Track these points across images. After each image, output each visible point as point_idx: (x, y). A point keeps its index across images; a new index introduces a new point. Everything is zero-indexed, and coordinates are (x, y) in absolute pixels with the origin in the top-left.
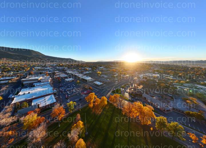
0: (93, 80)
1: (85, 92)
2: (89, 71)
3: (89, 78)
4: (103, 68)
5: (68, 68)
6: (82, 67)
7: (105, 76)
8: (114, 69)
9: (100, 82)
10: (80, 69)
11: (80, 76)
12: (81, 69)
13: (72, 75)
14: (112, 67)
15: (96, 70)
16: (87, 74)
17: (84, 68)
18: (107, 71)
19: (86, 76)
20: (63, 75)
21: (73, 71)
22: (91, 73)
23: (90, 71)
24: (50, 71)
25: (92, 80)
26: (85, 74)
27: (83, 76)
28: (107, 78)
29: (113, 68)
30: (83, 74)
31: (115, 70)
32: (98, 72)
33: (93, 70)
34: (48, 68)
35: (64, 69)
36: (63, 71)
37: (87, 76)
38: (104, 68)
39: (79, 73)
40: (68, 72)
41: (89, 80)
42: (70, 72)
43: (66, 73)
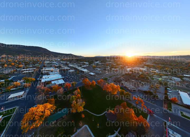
1: (82, 79)
3: (85, 70)
5: (70, 62)
7: (99, 69)
9: (94, 73)
11: (79, 68)
13: (73, 67)
16: (84, 67)
17: (82, 63)
19: (83, 69)
20: (66, 68)
21: (74, 65)
22: (88, 66)
23: (87, 65)
24: (56, 65)
26: (83, 68)
27: (81, 68)
28: (100, 71)
30: (82, 67)
32: (93, 66)
34: (55, 62)
35: (67, 63)
36: (66, 65)
39: (79, 66)
42: (71, 66)
43: (69, 67)
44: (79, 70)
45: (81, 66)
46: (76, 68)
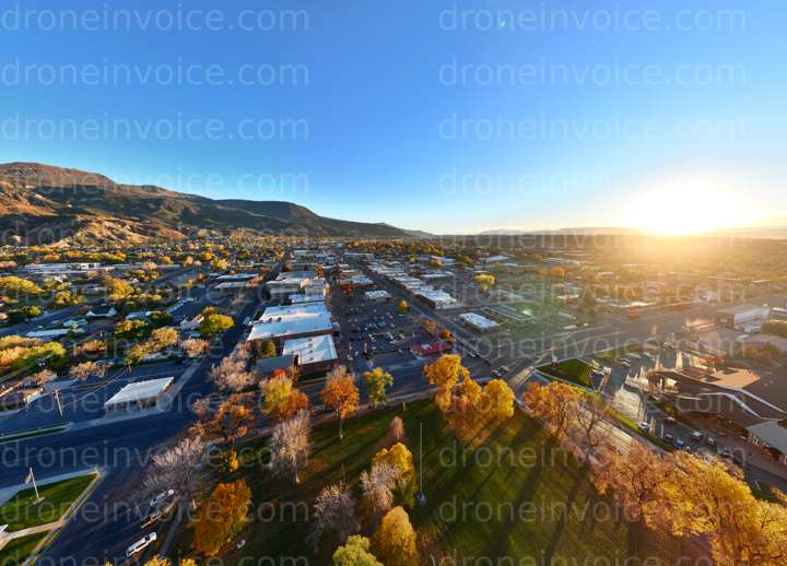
0: (459, 305)
1: (425, 347)
2: (444, 269)
3: (442, 298)
4: (503, 261)
5: (377, 256)
6: (420, 253)
8: (559, 265)
10: (413, 260)
11: (413, 285)
12: (417, 261)
13: (386, 278)
14: (550, 255)
15: (473, 267)
16: (435, 279)
17: (427, 259)
18: (525, 272)
19: (432, 287)
20: (358, 279)
21: (389, 266)
22: (452, 277)
23: (449, 268)
24: (327, 264)
25: (453, 306)
26: (429, 282)
27: (421, 285)
28: (520, 306)
29: (553, 264)
30: (422, 279)
31: (566, 271)
32: (479, 274)
33: (460, 267)
34: (324, 254)
35: (365, 257)
36: (362, 265)
37: (436, 289)
38: (511, 260)
39: (410, 275)
40: (375, 269)
41: (441, 303)
42: (380, 270)
43: (369, 274)
44: (409, 292)
45: (417, 275)
46: (399, 282)
